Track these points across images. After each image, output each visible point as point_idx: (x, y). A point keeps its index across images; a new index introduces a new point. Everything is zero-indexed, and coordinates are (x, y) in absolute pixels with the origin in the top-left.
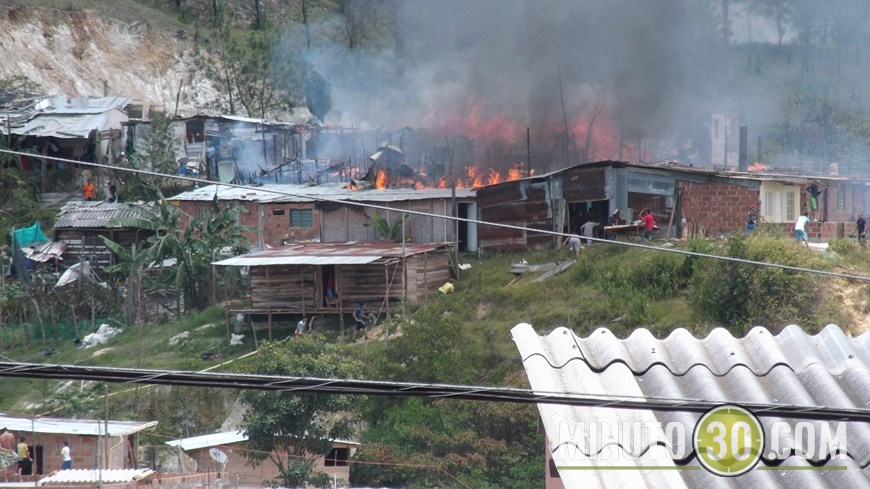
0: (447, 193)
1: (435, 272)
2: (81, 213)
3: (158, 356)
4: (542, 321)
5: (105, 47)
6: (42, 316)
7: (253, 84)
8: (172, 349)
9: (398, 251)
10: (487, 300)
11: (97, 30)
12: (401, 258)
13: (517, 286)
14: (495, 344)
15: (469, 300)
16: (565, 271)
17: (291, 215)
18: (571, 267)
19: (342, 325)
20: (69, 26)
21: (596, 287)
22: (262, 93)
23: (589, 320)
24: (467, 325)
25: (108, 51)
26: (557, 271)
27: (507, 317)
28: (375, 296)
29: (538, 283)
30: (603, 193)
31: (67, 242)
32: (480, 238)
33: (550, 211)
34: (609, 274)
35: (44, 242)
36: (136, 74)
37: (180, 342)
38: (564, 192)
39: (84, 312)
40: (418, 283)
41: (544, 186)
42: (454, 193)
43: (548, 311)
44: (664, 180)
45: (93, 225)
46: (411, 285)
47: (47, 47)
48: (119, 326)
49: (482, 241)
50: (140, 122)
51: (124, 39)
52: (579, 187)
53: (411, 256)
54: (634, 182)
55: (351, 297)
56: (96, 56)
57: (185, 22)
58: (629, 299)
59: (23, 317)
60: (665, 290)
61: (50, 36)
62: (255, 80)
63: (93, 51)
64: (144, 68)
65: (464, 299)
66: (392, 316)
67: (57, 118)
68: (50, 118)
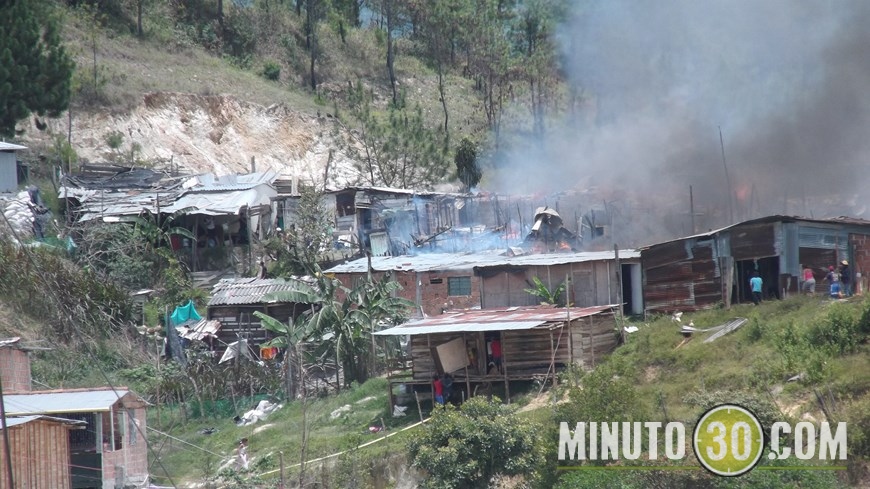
0: (610, 255)
1: (601, 336)
2: (235, 290)
3: (320, 430)
4: (715, 382)
5: (244, 130)
6: (201, 395)
7: (393, 163)
8: (333, 423)
9: (562, 314)
10: (657, 363)
11: (235, 114)
12: (566, 322)
13: (687, 347)
14: (668, 407)
15: (637, 363)
16: (736, 330)
17: (449, 283)
18: (742, 326)
19: (507, 392)
20: (207, 111)
21: (771, 346)
22: (403, 171)
23: (766, 379)
24: (638, 389)
25: (246, 135)
26: (728, 330)
27: (678, 380)
28: (540, 362)
29: (708, 344)
30: (772, 250)
31: (222, 319)
32: (646, 300)
33: (717, 270)
34: (784, 332)
35: (198, 321)
36: (275, 157)
37: (342, 416)
38: (732, 249)
39: (244, 389)
40: (584, 347)
41: (710, 244)
42: (617, 254)
43: (720, 372)
44: (835, 234)
45: (246, 302)
46: (577, 349)
47: (184, 132)
48: (279, 402)
49: (648, 303)
50: (290, 197)
51: (262, 122)
52: (748, 244)
53: (576, 320)
54: (805, 237)
55: (515, 364)
56: (234, 140)
57: (321, 104)
58: (806, 357)
59: (181, 397)
60: (843, 347)
61: (187, 121)
62: (396, 158)
63: (231, 135)
64: (283, 151)
65: (631, 362)
66: (559, 382)
67: (205, 196)
68: (200, 195)
